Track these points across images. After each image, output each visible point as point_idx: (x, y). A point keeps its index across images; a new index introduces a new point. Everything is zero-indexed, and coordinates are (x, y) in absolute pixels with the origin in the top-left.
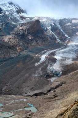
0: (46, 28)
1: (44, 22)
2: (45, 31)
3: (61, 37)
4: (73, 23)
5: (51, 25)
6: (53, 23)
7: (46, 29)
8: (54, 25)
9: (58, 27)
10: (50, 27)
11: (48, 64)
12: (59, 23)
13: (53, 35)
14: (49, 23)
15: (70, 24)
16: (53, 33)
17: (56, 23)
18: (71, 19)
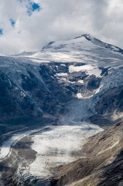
0: (10, 83)
1: (7, 68)
2: (9, 89)
3: (44, 103)
4: (70, 72)
5: (23, 76)
6: (28, 72)
7: (12, 83)
8: (28, 75)
9: (38, 80)
10: (20, 81)
12: (40, 72)
13: (26, 98)
14: (18, 71)
15: (66, 74)
17: (32, 71)
18: (66, 64)
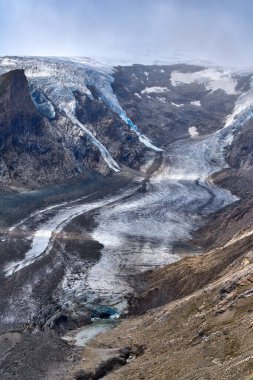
0: (52, 108)
1: (45, 80)
2: (51, 120)
3: (121, 148)
4: (174, 84)
5: (77, 95)
6: (87, 86)
7: (56, 110)
8: (89, 92)
9: (106, 103)
10: (72, 104)
11: (63, 267)
12: (113, 85)
13: (84, 139)
14: (67, 85)
15: (161, 89)
16: (84, 129)
17: (97, 85)
18: (164, 67)
